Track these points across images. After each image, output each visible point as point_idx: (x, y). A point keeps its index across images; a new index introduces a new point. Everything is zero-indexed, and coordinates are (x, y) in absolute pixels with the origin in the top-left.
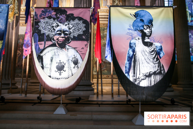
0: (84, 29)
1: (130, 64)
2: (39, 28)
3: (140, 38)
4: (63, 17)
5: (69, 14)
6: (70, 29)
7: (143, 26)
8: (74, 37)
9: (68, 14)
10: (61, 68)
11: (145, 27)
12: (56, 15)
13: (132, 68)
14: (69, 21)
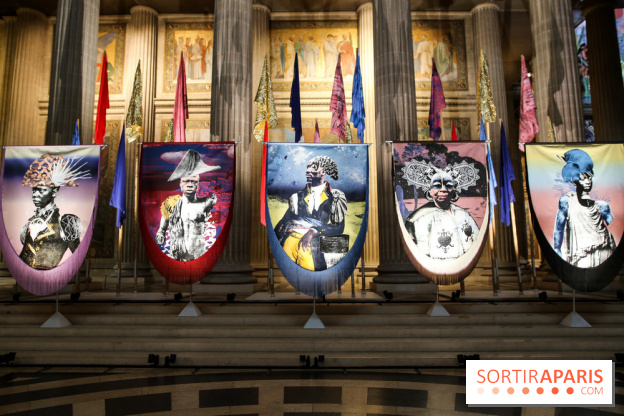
0: (478, 177)
1: (561, 234)
2: (404, 177)
3: (575, 193)
4: (441, 158)
5: (451, 153)
6: (454, 177)
7: (578, 175)
8: (463, 190)
9: (449, 151)
10: (446, 242)
11: (582, 177)
12: (430, 154)
13: (565, 240)
14: (453, 164)
